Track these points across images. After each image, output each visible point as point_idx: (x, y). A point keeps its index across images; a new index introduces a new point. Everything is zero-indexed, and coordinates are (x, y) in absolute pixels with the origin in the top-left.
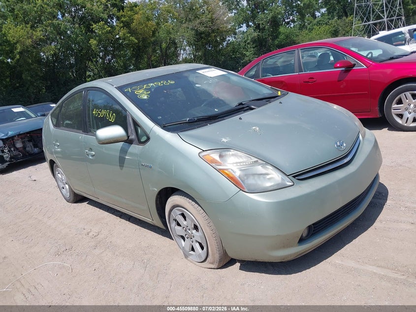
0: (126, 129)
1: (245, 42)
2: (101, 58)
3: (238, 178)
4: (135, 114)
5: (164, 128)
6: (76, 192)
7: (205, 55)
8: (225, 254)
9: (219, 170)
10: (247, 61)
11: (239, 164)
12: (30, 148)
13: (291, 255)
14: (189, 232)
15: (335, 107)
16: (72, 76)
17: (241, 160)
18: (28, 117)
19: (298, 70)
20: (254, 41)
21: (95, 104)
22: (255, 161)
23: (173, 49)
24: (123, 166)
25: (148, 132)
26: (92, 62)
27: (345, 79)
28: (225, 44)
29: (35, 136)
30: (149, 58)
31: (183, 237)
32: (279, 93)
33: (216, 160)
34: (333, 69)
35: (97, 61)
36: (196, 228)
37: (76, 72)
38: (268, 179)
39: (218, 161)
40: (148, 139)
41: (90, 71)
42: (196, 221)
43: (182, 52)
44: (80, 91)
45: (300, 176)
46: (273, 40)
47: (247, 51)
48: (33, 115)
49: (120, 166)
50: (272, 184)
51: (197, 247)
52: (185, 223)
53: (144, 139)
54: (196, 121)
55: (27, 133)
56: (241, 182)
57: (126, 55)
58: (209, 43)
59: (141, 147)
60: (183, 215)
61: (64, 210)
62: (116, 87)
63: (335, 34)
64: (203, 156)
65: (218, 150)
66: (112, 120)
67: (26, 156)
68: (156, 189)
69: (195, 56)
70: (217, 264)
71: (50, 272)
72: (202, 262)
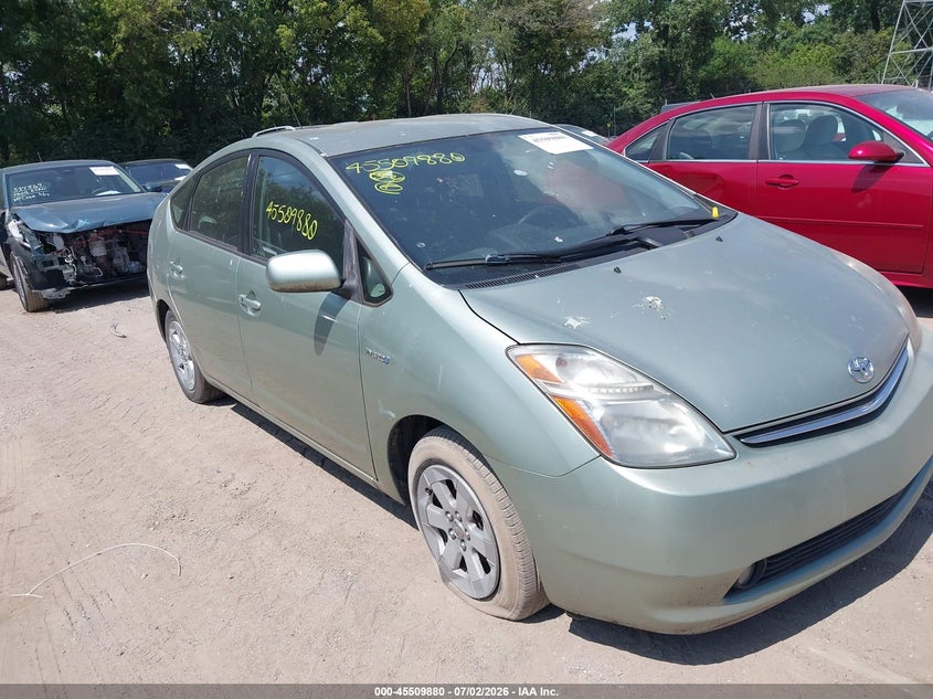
0: (338, 262)
1: (629, 65)
2: (298, 70)
3: (598, 425)
4: (365, 230)
5: (431, 272)
6: (209, 380)
7: (532, 85)
8: (540, 591)
9: (551, 398)
10: (628, 109)
11: (604, 390)
12: (122, 260)
13: (702, 624)
14: (460, 524)
15: (852, 263)
16: (231, 104)
17: (611, 380)
18: (125, 190)
19: (756, 153)
20: (650, 65)
21: (273, 183)
22: (646, 387)
23: (462, 65)
24: (324, 342)
25: (390, 278)
26: (279, 74)
27: (873, 187)
28: (582, 65)
29: (133, 235)
30: (406, 81)
31: (442, 533)
32: (715, 213)
33: (548, 372)
34: (844, 159)
35: (290, 76)
36: (477, 519)
37: (241, 95)
38: (673, 435)
39: (553, 376)
40: (388, 294)
41: (271, 97)
42: (479, 506)
43: (482, 73)
44: (243, 154)
45: (753, 437)
46: (695, 67)
47: (632, 87)
48: (135, 187)
49: (316, 339)
50: (682, 448)
51: (474, 562)
52: (452, 502)
53: (377, 291)
54: (506, 264)
55: (119, 227)
56: (603, 433)
57: (355, 69)
58: (546, 59)
59: (369, 309)
60: (449, 484)
61: (178, 418)
62: (325, 158)
63: (844, 68)
64: (516, 357)
65: (555, 347)
66: (309, 234)
67: (112, 276)
68: (393, 415)
69: (510, 86)
70: (518, 612)
71: (132, 568)
72: (481, 600)
